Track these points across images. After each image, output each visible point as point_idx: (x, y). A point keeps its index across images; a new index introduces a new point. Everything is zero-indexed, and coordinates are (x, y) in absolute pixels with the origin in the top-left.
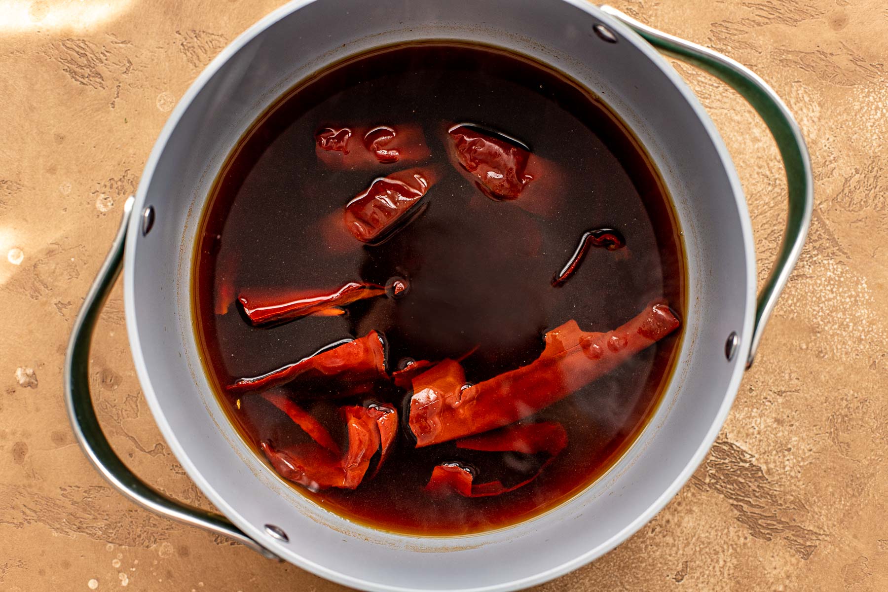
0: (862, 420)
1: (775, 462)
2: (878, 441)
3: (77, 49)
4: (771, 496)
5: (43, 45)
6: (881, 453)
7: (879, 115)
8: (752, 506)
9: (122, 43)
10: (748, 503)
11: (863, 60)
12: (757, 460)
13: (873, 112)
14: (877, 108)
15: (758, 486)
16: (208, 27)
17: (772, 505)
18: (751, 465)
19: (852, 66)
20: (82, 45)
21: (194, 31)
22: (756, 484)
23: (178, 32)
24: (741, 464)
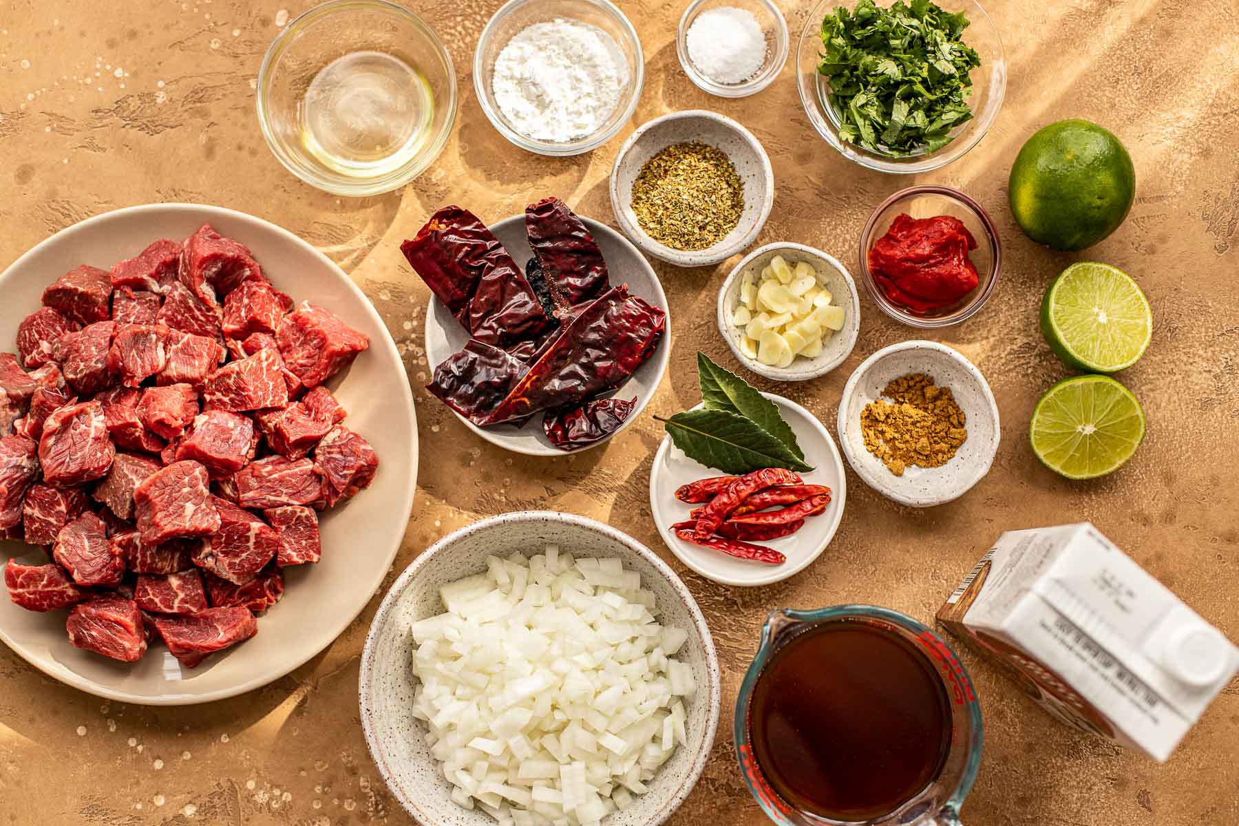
0: (838, 551)
1: (750, 595)
2: (856, 572)
3: (62, 210)
4: (747, 629)
5: (29, 207)
6: (860, 584)
7: (847, 247)
8: (729, 640)
9: (106, 202)
10: (725, 637)
11: (829, 194)
12: (732, 593)
13: (840, 244)
14: (845, 240)
15: (734, 620)
16: (187, 186)
17: (750, 638)
18: (727, 599)
19: (819, 200)
20: (66, 205)
21: (174, 190)
22: (732, 617)
23: (158, 191)
24: (716, 598)
